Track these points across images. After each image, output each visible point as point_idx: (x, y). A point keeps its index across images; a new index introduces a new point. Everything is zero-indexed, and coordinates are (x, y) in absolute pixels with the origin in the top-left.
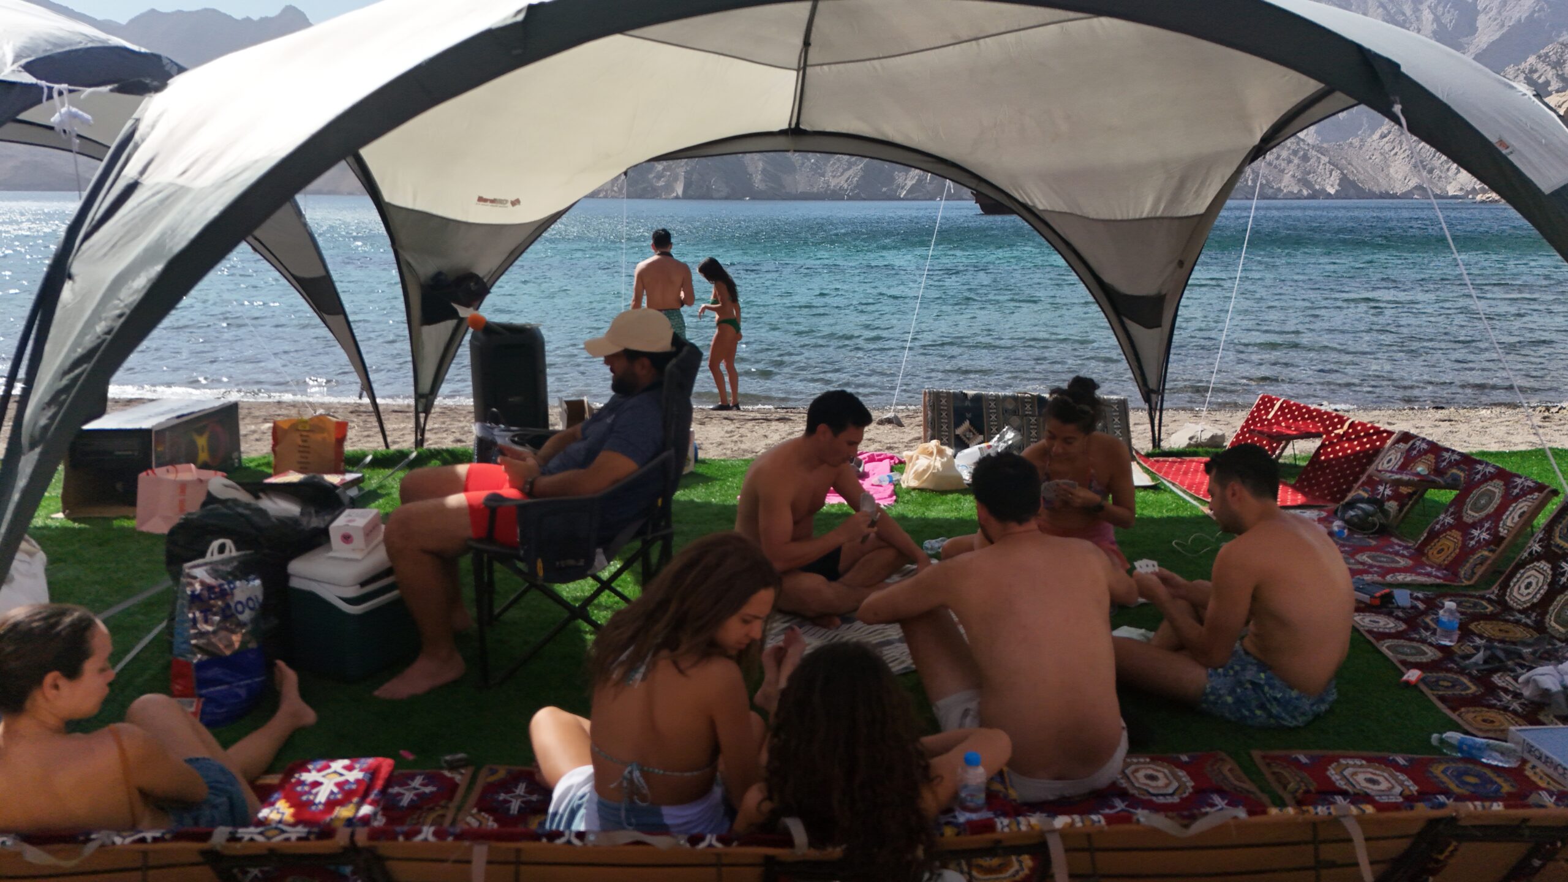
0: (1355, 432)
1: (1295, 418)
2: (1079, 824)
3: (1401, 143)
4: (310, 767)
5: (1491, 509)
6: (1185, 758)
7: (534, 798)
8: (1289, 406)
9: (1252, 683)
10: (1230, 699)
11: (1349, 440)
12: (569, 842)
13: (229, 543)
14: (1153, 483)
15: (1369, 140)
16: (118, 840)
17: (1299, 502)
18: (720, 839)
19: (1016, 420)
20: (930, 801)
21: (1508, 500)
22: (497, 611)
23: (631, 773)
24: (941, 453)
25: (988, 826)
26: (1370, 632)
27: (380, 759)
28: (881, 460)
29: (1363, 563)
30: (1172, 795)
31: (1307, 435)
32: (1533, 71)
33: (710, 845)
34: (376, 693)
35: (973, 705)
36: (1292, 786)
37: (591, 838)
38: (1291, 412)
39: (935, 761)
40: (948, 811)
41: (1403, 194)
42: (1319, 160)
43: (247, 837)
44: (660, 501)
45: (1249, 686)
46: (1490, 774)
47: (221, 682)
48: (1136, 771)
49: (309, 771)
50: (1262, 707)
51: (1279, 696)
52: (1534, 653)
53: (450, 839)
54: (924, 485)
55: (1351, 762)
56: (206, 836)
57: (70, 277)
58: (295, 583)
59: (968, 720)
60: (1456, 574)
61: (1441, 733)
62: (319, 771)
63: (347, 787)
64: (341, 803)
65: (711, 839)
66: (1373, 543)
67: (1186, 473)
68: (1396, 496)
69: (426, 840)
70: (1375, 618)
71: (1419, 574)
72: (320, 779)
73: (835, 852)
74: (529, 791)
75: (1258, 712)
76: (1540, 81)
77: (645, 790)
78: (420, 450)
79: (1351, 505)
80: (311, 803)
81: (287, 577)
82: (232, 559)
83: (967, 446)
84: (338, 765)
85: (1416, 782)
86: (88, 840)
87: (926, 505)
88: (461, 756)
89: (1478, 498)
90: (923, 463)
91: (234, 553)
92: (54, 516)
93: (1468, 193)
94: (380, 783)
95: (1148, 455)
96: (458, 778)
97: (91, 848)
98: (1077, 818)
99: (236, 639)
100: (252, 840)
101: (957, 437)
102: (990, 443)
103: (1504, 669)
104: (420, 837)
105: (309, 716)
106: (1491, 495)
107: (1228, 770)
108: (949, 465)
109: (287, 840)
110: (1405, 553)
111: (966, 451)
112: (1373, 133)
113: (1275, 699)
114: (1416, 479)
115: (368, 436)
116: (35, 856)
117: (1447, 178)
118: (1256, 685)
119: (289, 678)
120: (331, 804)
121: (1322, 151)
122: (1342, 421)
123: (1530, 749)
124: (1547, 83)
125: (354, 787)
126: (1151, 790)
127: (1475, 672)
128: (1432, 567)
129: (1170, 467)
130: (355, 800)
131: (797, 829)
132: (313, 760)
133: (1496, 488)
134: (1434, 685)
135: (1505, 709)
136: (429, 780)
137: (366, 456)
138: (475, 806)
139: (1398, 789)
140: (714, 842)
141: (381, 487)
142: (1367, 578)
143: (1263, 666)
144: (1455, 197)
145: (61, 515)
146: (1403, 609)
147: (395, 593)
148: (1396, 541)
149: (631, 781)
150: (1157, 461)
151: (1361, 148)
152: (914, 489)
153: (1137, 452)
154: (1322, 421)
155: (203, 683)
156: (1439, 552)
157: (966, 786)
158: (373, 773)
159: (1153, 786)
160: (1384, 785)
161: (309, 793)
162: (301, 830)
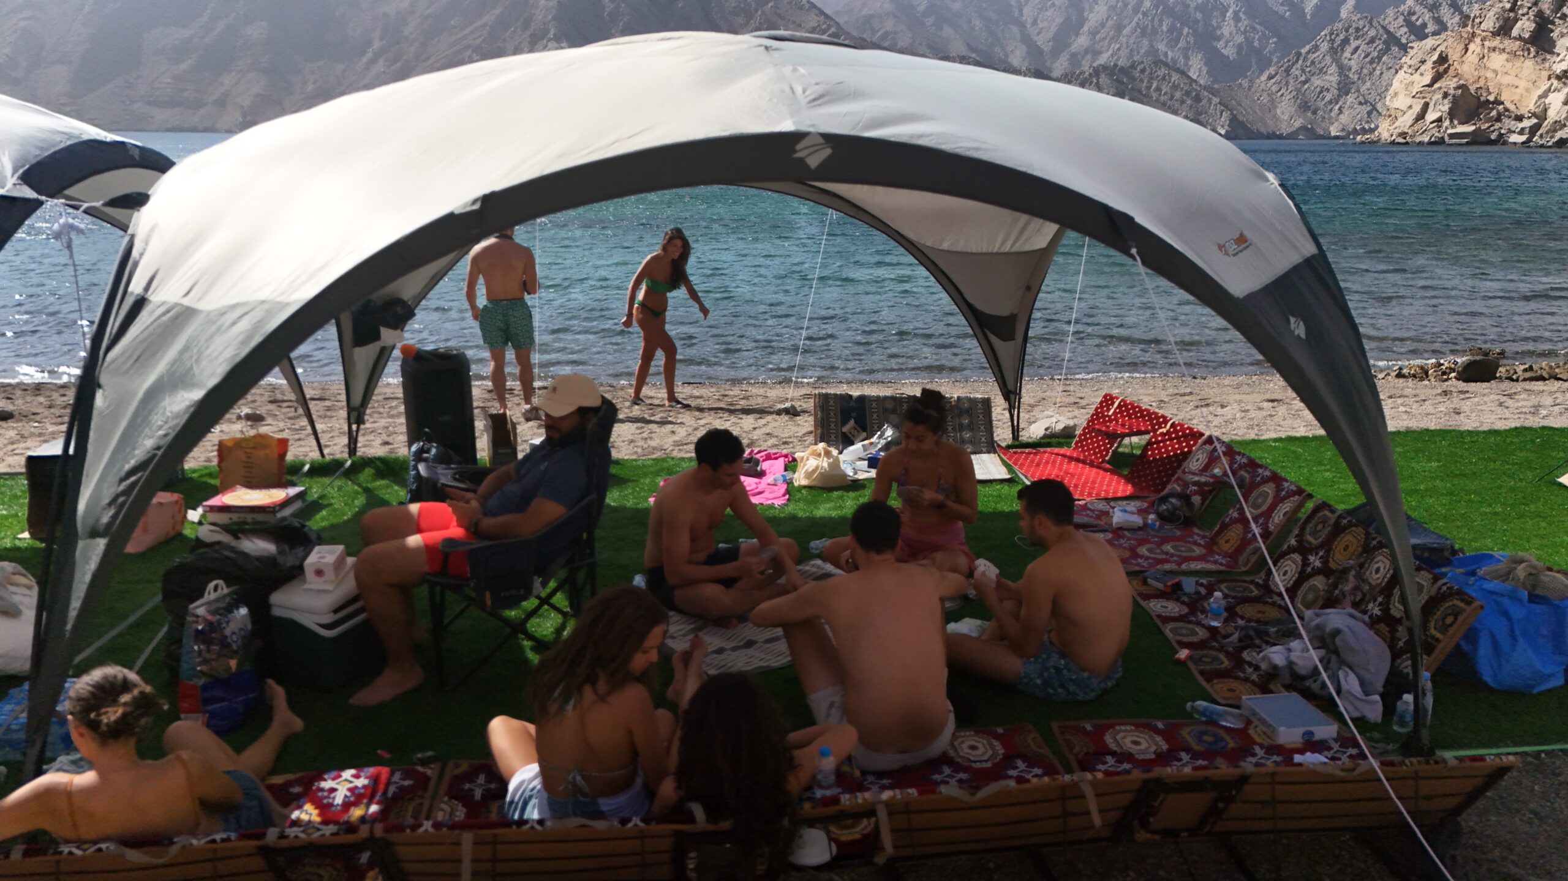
0: (1176, 432)
1: (1129, 415)
2: (899, 796)
3: (1287, 84)
4: (326, 777)
5: (1264, 508)
6: (1000, 730)
7: (493, 786)
8: (1126, 405)
9: (1055, 667)
10: (1039, 681)
11: (1171, 439)
12: (532, 827)
13: (221, 582)
14: (1008, 476)
15: (1257, 81)
16: (195, 842)
17: (1128, 493)
18: (643, 820)
19: (895, 418)
20: (794, 784)
21: (1278, 500)
22: (446, 621)
23: (574, 778)
24: (828, 454)
25: (834, 800)
26: (1159, 616)
27: (379, 768)
28: (776, 458)
29: (1166, 553)
30: (986, 761)
31: (1139, 433)
32: (1411, 13)
33: (636, 825)
34: (351, 701)
35: (837, 699)
36: (1077, 749)
37: (549, 823)
38: (1127, 410)
39: (797, 753)
40: (809, 788)
41: (1288, 134)
42: (1210, 101)
43: (293, 835)
44: (585, 535)
45: (1052, 670)
46: (1222, 733)
47: (223, 700)
48: (962, 742)
49: (325, 780)
50: (1062, 686)
51: (1074, 677)
52: (1277, 632)
53: (445, 829)
54: (813, 484)
55: (1123, 728)
56: (262, 836)
57: (99, 386)
58: (276, 612)
59: (833, 710)
60: (1236, 562)
61: (1194, 701)
62: (334, 779)
63: (357, 792)
64: (355, 804)
65: (636, 820)
66: (1178, 533)
67: (1038, 465)
68: (1201, 492)
69: (426, 831)
70: (1165, 603)
71: (1207, 562)
72: (336, 786)
73: (726, 825)
74: (488, 781)
75: (1060, 690)
76: (1418, 23)
77: (587, 789)
78: (354, 458)
79: (1164, 500)
80: (331, 805)
81: (268, 607)
82: (225, 596)
83: (853, 444)
84: (348, 774)
85: (1168, 742)
86: (172, 843)
87: (814, 503)
88: (430, 753)
89: (1257, 498)
90: (812, 463)
91: (226, 591)
92: (20, 536)
93: (1349, 133)
94: (382, 787)
95: (1009, 447)
96: (429, 772)
97: (174, 850)
98: (898, 791)
99: (233, 663)
100: (296, 837)
101: (844, 434)
102: (872, 440)
103: (1252, 646)
104: (422, 829)
105: (298, 724)
106: (1265, 495)
107: (1032, 740)
108: (835, 464)
109: (323, 835)
110: (1202, 542)
111: (852, 448)
112: (1261, 73)
113: (1071, 680)
114: (1211, 480)
115: (299, 439)
116: (135, 856)
117: (1330, 118)
118: (1058, 670)
119: (278, 693)
120: (347, 805)
121: (1214, 92)
122: (1166, 421)
123: (1254, 713)
124: (1424, 25)
125: (362, 791)
126: (972, 758)
127: (1231, 649)
128: (1219, 554)
129: (1026, 459)
130: (365, 801)
131: (698, 811)
132: (328, 770)
133: (1269, 489)
134: (1197, 661)
135: (1246, 680)
136: (406, 775)
137: (303, 465)
138: (446, 794)
139: (1154, 748)
140: (639, 823)
141: (322, 497)
142: (1167, 567)
143: (1063, 655)
144: (1337, 138)
145: (26, 535)
146: (1188, 595)
147: (363, 616)
148: (1196, 530)
149: (575, 784)
150: (1015, 453)
151: (1250, 88)
152: (805, 487)
153: (999, 446)
154: (1151, 420)
155: (207, 701)
156: (1227, 542)
157: (821, 771)
158: (375, 780)
159: (973, 755)
160: (1144, 746)
161: (328, 797)
162: (330, 829)
